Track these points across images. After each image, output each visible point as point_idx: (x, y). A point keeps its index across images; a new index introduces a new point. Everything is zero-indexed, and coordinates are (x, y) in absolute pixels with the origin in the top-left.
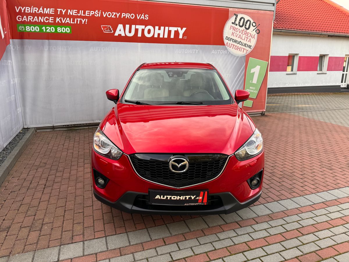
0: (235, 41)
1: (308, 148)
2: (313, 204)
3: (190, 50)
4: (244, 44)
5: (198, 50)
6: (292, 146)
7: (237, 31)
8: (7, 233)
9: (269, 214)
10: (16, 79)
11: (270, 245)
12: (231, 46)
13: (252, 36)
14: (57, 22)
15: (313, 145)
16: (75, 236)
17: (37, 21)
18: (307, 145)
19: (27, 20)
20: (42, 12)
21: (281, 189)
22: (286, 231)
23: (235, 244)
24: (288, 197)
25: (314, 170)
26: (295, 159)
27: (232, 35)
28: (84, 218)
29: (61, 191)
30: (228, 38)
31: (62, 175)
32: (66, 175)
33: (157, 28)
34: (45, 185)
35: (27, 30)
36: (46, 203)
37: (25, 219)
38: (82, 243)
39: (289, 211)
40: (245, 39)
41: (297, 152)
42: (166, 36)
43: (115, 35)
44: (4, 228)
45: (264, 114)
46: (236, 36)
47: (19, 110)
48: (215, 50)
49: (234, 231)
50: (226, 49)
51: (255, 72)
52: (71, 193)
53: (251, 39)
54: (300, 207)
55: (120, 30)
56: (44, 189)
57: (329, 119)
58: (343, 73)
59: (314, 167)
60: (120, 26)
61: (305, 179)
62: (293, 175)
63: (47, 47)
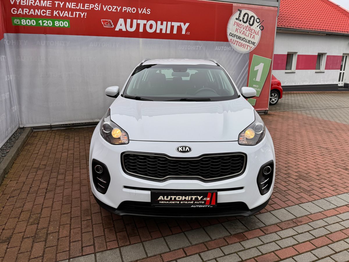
0: (239, 38)
1: (318, 148)
2: (336, 208)
3: (193, 46)
4: (247, 41)
5: (201, 46)
6: (302, 145)
7: (241, 27)
8: (7, 245)
9: (293, 219)
10: (11, 75)
11: (301, 254)
12: (235, 42)
13: (255, 33)
14: (54, 15)
15: (323, 144)
16: (85, 248)
17: (34, 14)
18: (317, 144)
19: (23, 13)
20: (39, 4)
21: (300, 192)
22: (314, 238)
23: (263, 254)
24: (309, 200)
25: (330, 171)
26: (308, 159)
27: (236, 31)
28: (92, 226)
29: (64, 195)
30: (232, 35)
31: (65, 178)
32: (69, 178)
33: (159, 22)
34: (47, 189)
35: (22, 23)
36: (50, 209)
37: (27, 228)
38: (93, 255)
39: (313, 215)
40: (248, 35)
41: (307, 152)
42: (168, 32)
43: (115, 30)
44: (4, 238)
45: (267, 113)
46: (240, 33)
47: (15, 108)
48: (219, 47)
49: (259, 239)
50: (230, 45)
51: (258, 70)
52: (76, 198)
53: (255, 35)
54: (323, 211)
55: (121, 25)
56: (46, 193)
57: (332, 118)
58: (341, 72)
59: (329, 167)
60: (121, 21)
61: (323, 180)
62: (309, 176)
63: (44, 42)
